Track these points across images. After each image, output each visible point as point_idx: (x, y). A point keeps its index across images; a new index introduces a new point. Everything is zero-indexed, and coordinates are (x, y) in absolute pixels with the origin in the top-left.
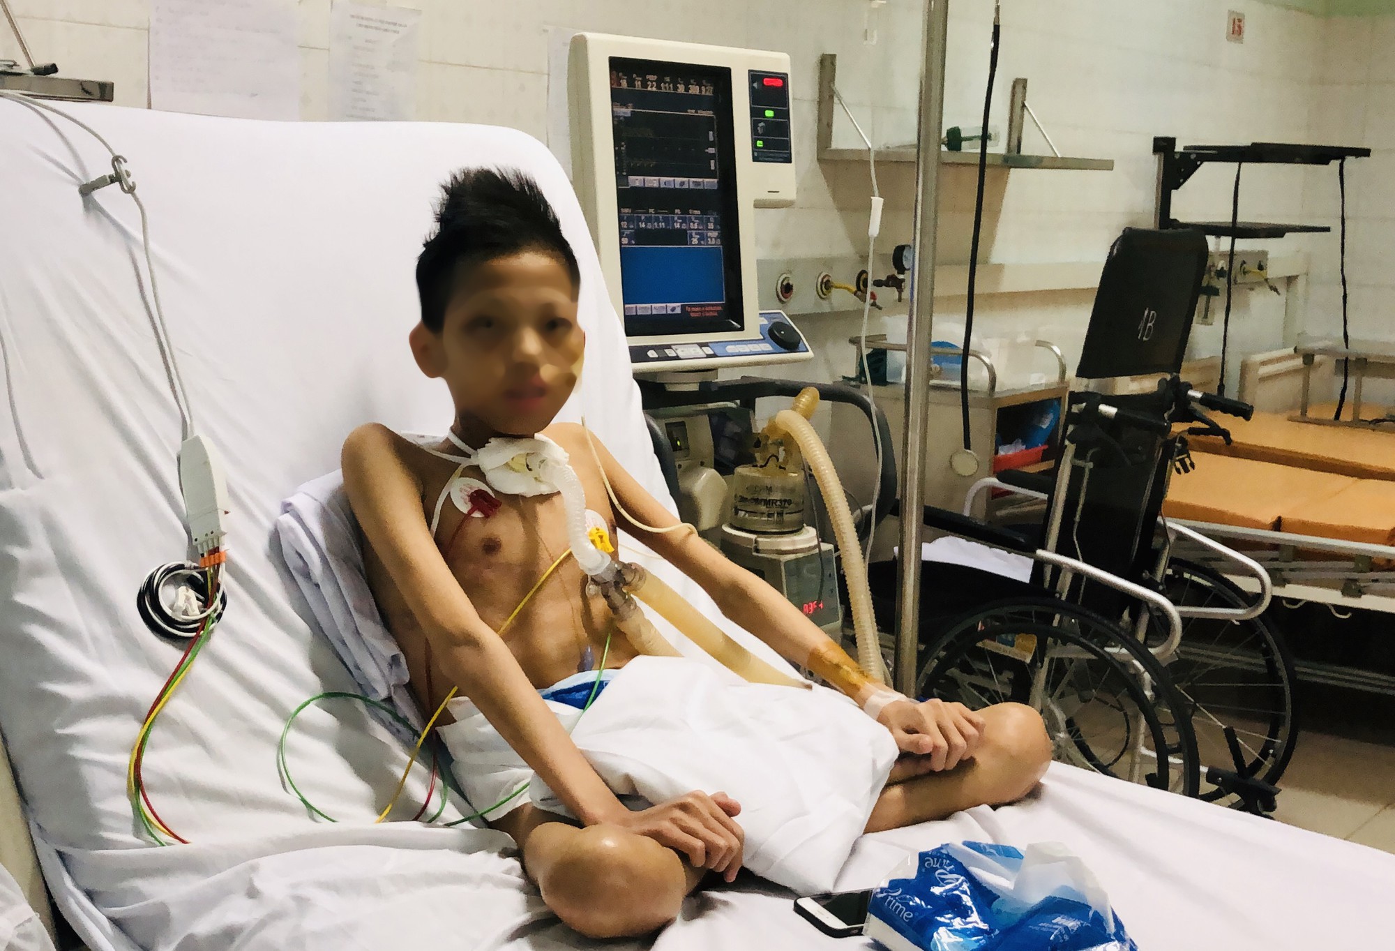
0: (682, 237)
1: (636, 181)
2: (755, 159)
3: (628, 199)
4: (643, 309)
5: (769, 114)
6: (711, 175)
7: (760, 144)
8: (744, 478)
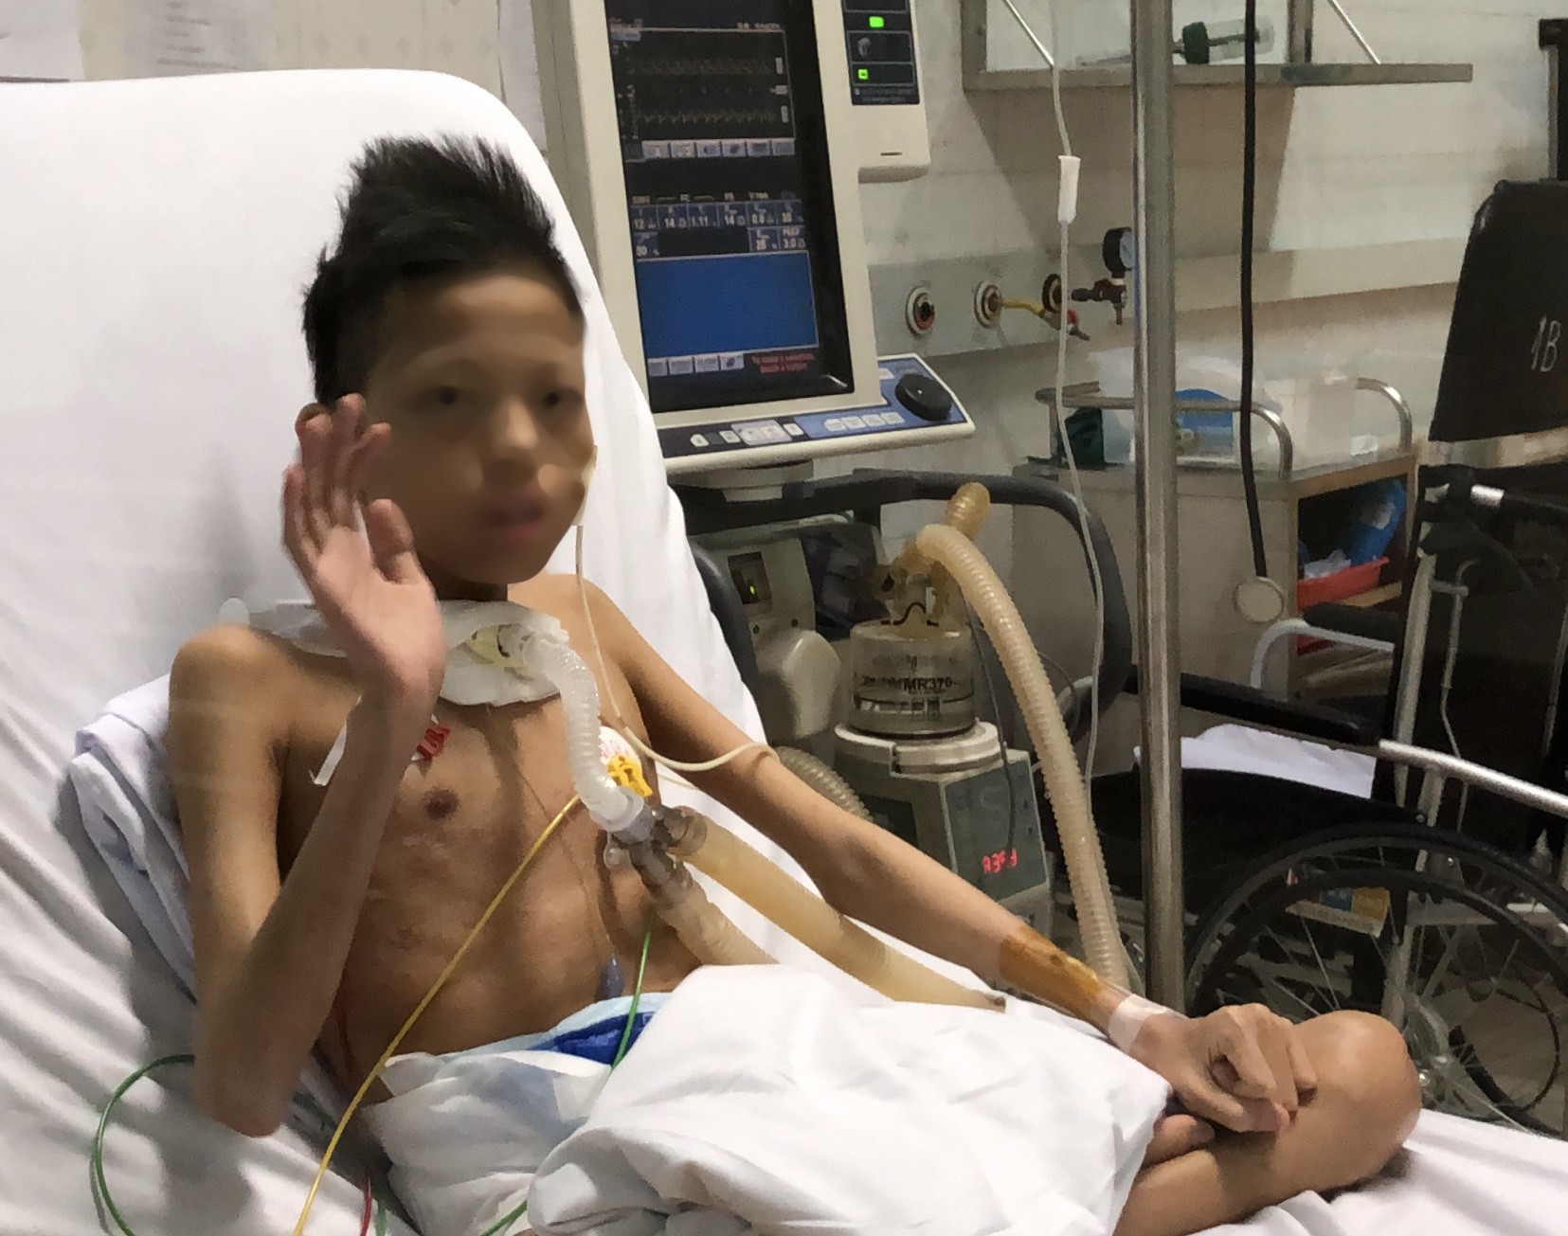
0: (738, 238)
1: (655, 149)
2: (857, 100)
3: (641, 179)
4: (680, 364)
5: (876, 22)
6: (782, 131)
7: (863, 74)
8: (868, 643)
